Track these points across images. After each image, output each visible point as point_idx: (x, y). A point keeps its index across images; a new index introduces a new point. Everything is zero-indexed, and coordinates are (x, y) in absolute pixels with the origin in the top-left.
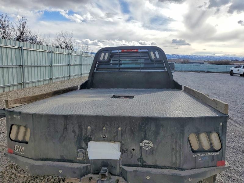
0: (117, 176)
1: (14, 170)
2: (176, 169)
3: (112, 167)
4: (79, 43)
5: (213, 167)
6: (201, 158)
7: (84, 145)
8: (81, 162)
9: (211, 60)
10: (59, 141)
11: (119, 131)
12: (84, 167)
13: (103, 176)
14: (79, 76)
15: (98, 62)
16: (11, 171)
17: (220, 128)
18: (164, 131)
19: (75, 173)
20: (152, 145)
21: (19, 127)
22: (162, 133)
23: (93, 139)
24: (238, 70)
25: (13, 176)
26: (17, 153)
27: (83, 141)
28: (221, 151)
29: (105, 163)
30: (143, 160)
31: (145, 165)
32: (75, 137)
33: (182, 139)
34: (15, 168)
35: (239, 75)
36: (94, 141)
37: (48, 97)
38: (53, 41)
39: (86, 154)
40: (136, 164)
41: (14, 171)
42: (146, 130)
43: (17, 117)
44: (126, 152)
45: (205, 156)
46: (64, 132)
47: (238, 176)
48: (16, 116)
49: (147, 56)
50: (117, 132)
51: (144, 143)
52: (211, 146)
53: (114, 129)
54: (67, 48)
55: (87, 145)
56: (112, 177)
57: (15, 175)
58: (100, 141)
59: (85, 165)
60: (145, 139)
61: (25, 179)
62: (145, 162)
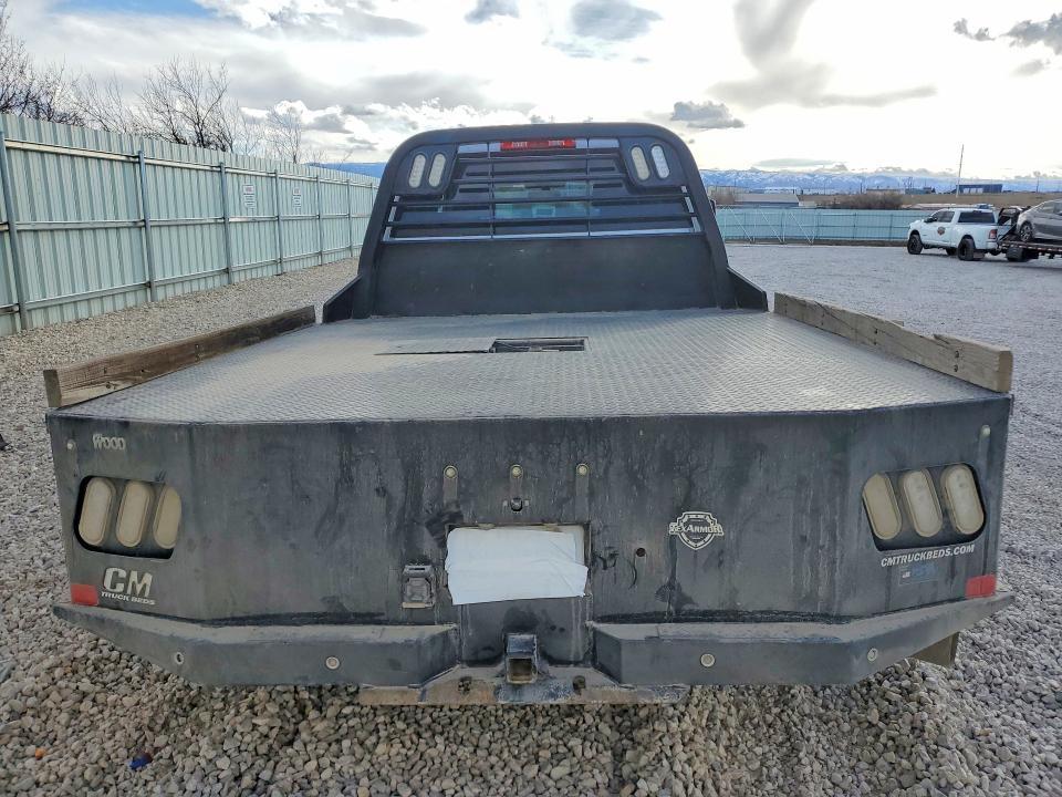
0: (571, 668)
1: (85, 680)
2: (813, 620)
3: (553, 628)
4: (254, 121)
5: (952, 601)
6: (909, 569)
7: (428, 545)
8: (415, 619)
9: (828, 192)
10: (316, 533)
11: (577, 479)
12: (433, 639)
13: (519, 671)
14: (270, 272)
15: (397, 199)
16: (73, 686)
17: (982, 449)
18: (767, 471)
19: (395, 665)
20: (717, 529)
21: (118, 485)
22: (758, 477)
23: (467, 518)
24: (941, 232)
25: (86, 706)
26: (117, 602)
27: (425, 529)
28: (982, 537)
29: (523, 616)
30: (681, 594)
31: (691, 612)
32: (388, 515)
33: (838, 499)
34: (90, 670)
35: (945, 252)
36: (474, 526)
37: (206, 357)
38: (136, 112)
39: (439, 585)
40: (650, 609)
41: (85, 685)
42: (692, 470)
43: (111, 444)
44: (610, 563)
45: (924, 562)
46: (337, 495)
47: (1009, 641)
48: (103, 439)
49: (613, 169)
50: (571, 483)
51: (686, 524)
52: (944, 522)
53: (559, 472)
54: (202, 141)
55: (443, 544)
56: (552, 670)
57: (94, 700)
58: (497, 524)
59: (437, 629)
60: (687, 504)
61: (147, 714)
62: (689, 600)
